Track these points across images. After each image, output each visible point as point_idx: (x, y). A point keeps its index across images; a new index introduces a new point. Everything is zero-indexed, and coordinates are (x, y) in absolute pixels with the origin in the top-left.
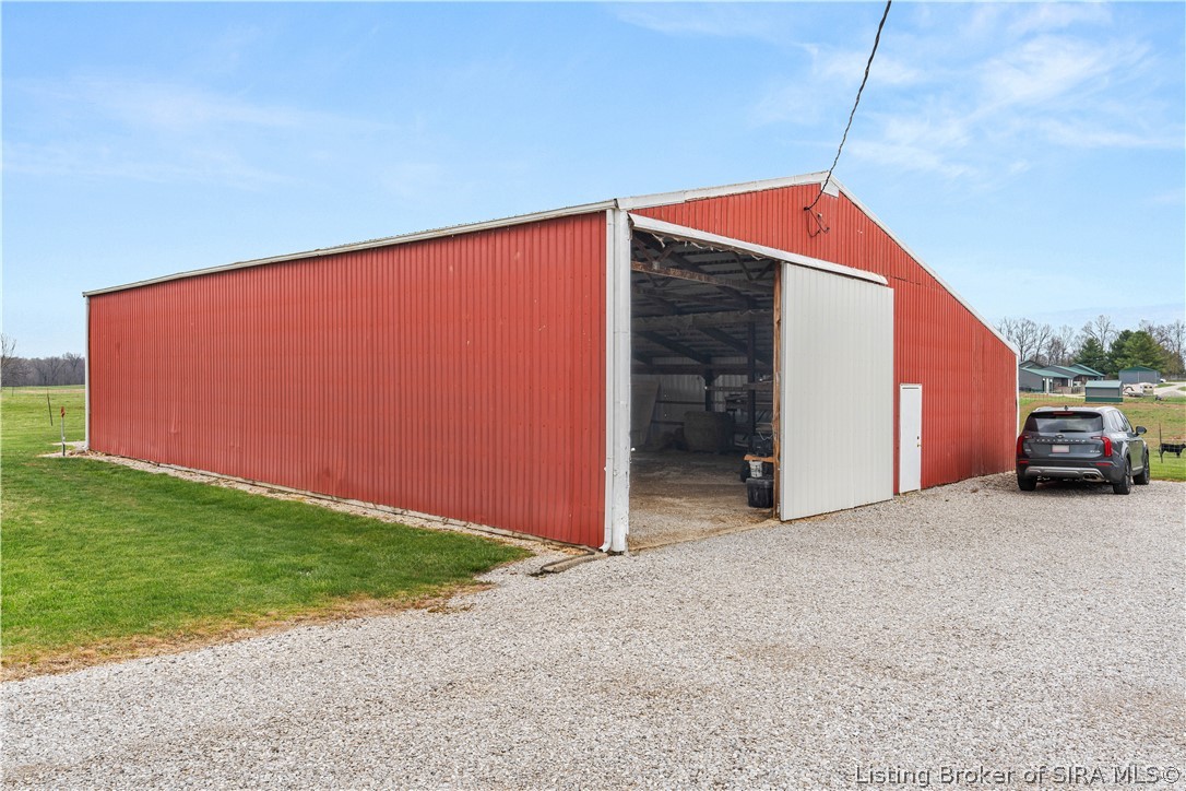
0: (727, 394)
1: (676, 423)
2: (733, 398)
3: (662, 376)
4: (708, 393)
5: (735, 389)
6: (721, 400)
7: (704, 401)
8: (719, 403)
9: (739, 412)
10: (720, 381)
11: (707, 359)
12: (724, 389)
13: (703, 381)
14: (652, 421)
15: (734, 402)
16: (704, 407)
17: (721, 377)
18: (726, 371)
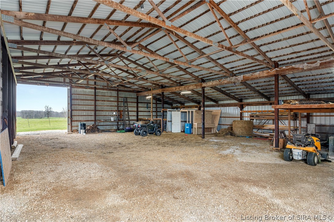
0: (249, 113)
1: (228, 125)
2: (252, 115)
3: (222, 108)
4: (241, 114)
5: (253, 111)
6: (246, 116)
7: (240, 116)
8: (246, 117)
9: (255, 121)
10: (246, 109)
11: (241, 100)
12: (248, 112)
13: (239, 109)
14: (218, 124)
15: (253, 116)
16: (239, 119)
17: (247, 107)
18: (249, 104)
